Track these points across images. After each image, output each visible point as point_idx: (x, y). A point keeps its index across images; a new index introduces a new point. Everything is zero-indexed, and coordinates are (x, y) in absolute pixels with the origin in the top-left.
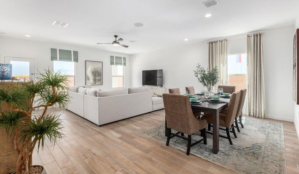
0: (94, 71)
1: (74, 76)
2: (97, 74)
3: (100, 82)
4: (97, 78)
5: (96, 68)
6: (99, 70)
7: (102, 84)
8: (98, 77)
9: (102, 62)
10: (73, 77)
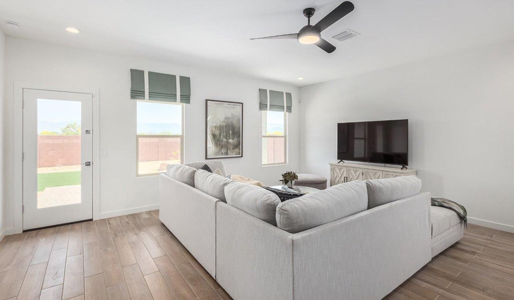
0: (224, 124)
1: (182, 137)
2: (231, 132)
3: (237, 150)
4: (231, 141)
5: (229, 118)
6: (235, 122)
7: (242, 156)
8: (233, 139)
9: (242, 104)
10: (179, 140)
